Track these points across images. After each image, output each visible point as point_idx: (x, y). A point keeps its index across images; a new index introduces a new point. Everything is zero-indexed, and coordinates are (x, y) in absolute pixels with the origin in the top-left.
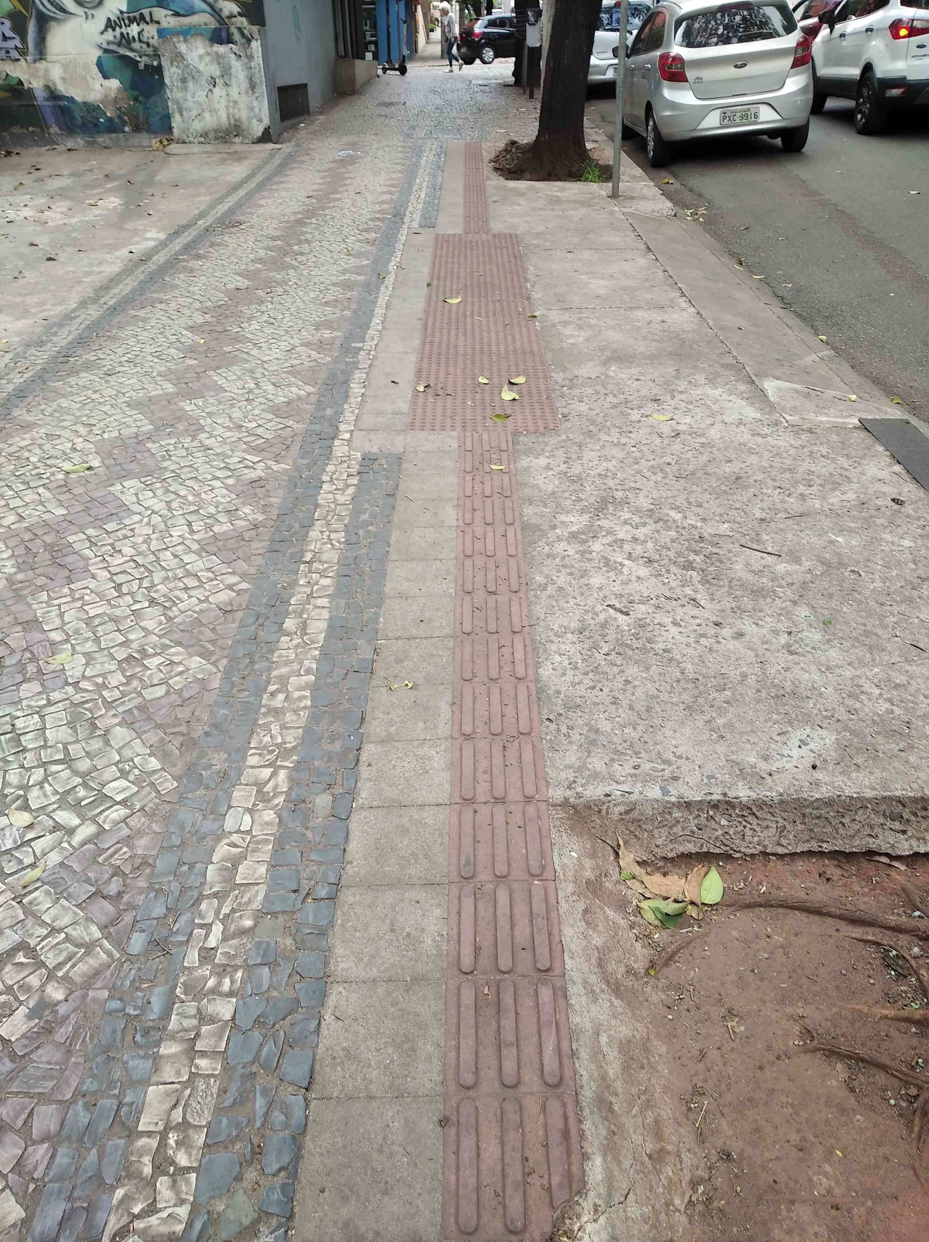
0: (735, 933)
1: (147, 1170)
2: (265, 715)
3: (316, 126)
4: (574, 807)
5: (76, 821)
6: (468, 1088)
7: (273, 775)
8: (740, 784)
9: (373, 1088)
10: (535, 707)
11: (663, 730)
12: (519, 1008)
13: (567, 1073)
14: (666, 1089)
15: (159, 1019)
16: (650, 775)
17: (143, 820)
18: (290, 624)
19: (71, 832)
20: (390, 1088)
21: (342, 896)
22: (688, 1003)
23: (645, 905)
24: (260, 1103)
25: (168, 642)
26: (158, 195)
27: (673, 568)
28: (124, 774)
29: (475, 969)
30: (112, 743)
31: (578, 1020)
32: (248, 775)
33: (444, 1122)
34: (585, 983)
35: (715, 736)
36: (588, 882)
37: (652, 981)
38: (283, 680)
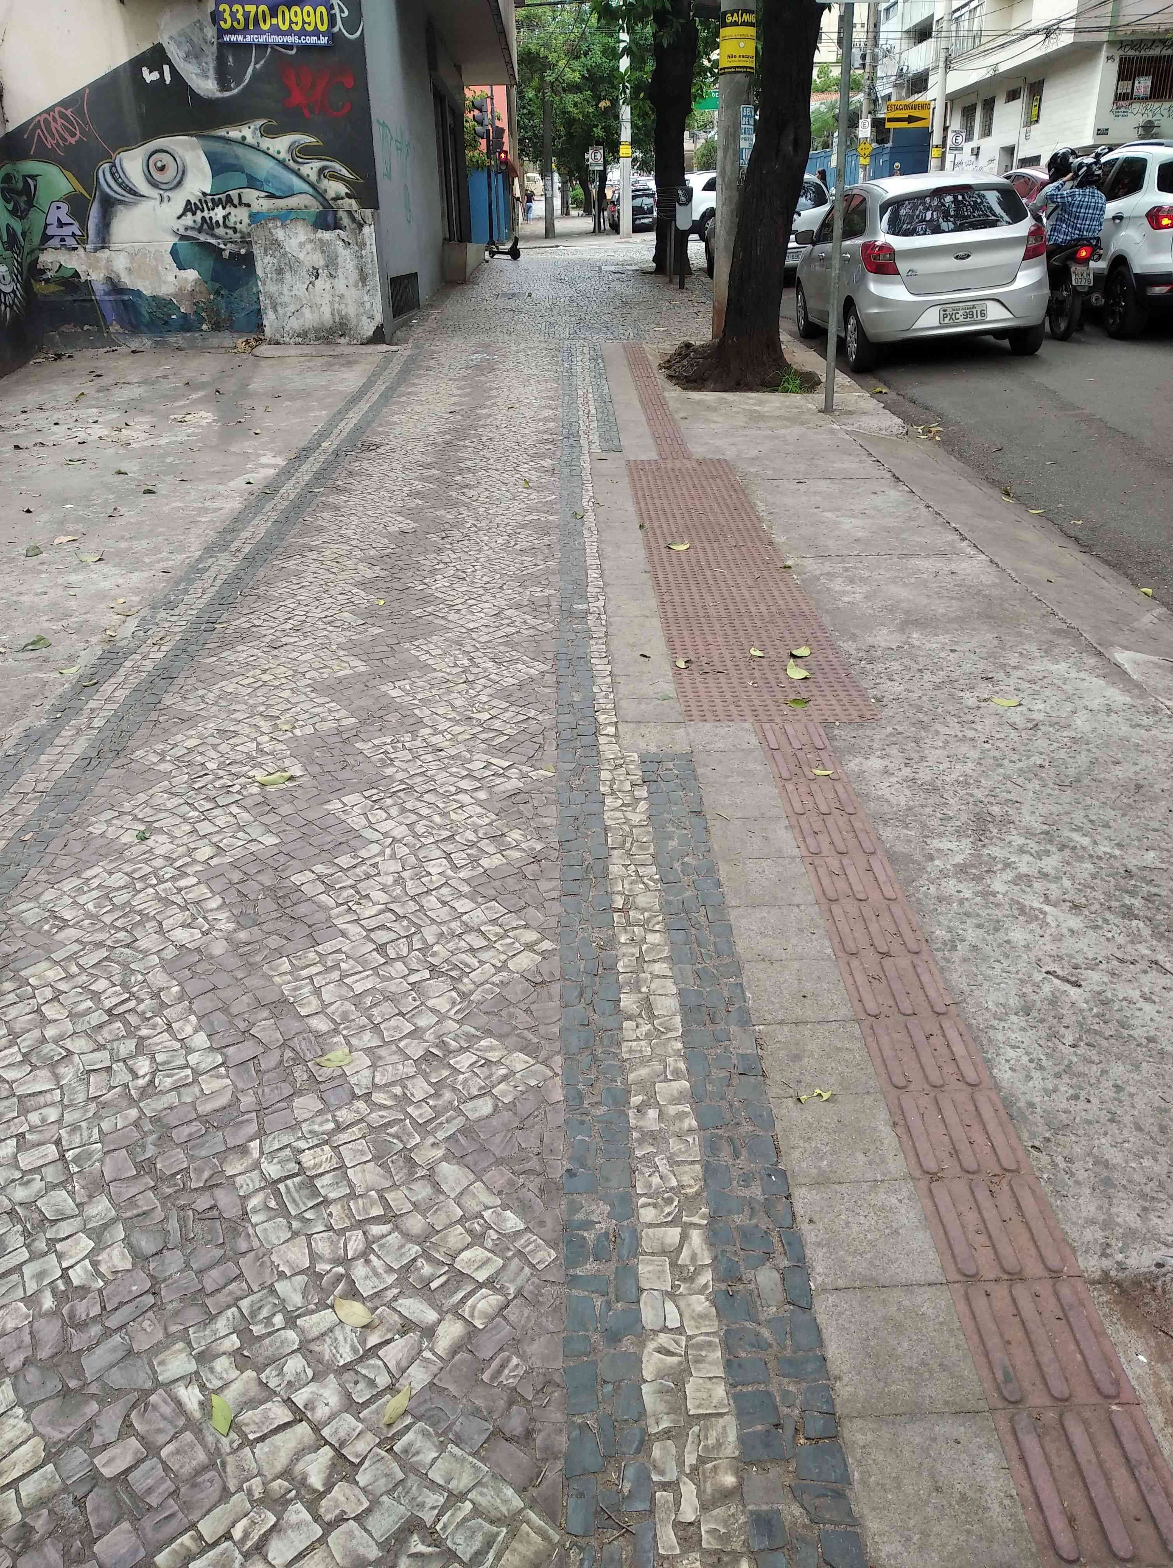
2: (641, 1141)
3: (431, 323)
4: (1118, 1284)
5: (431, 1316)
7: (684, 1238)
10: (1010, 1129)
17: (526, 1312)
18: (628, 1001)
19: (429, 1332)
21: (846, 1433)
25: (473, 1031)
26: (260, 409)
27: (1108, 916)
28: (477, 1239)
29: (1080, 1553)
30: (444, 1187)
32: (649, 1239)
38: (647, 1087)
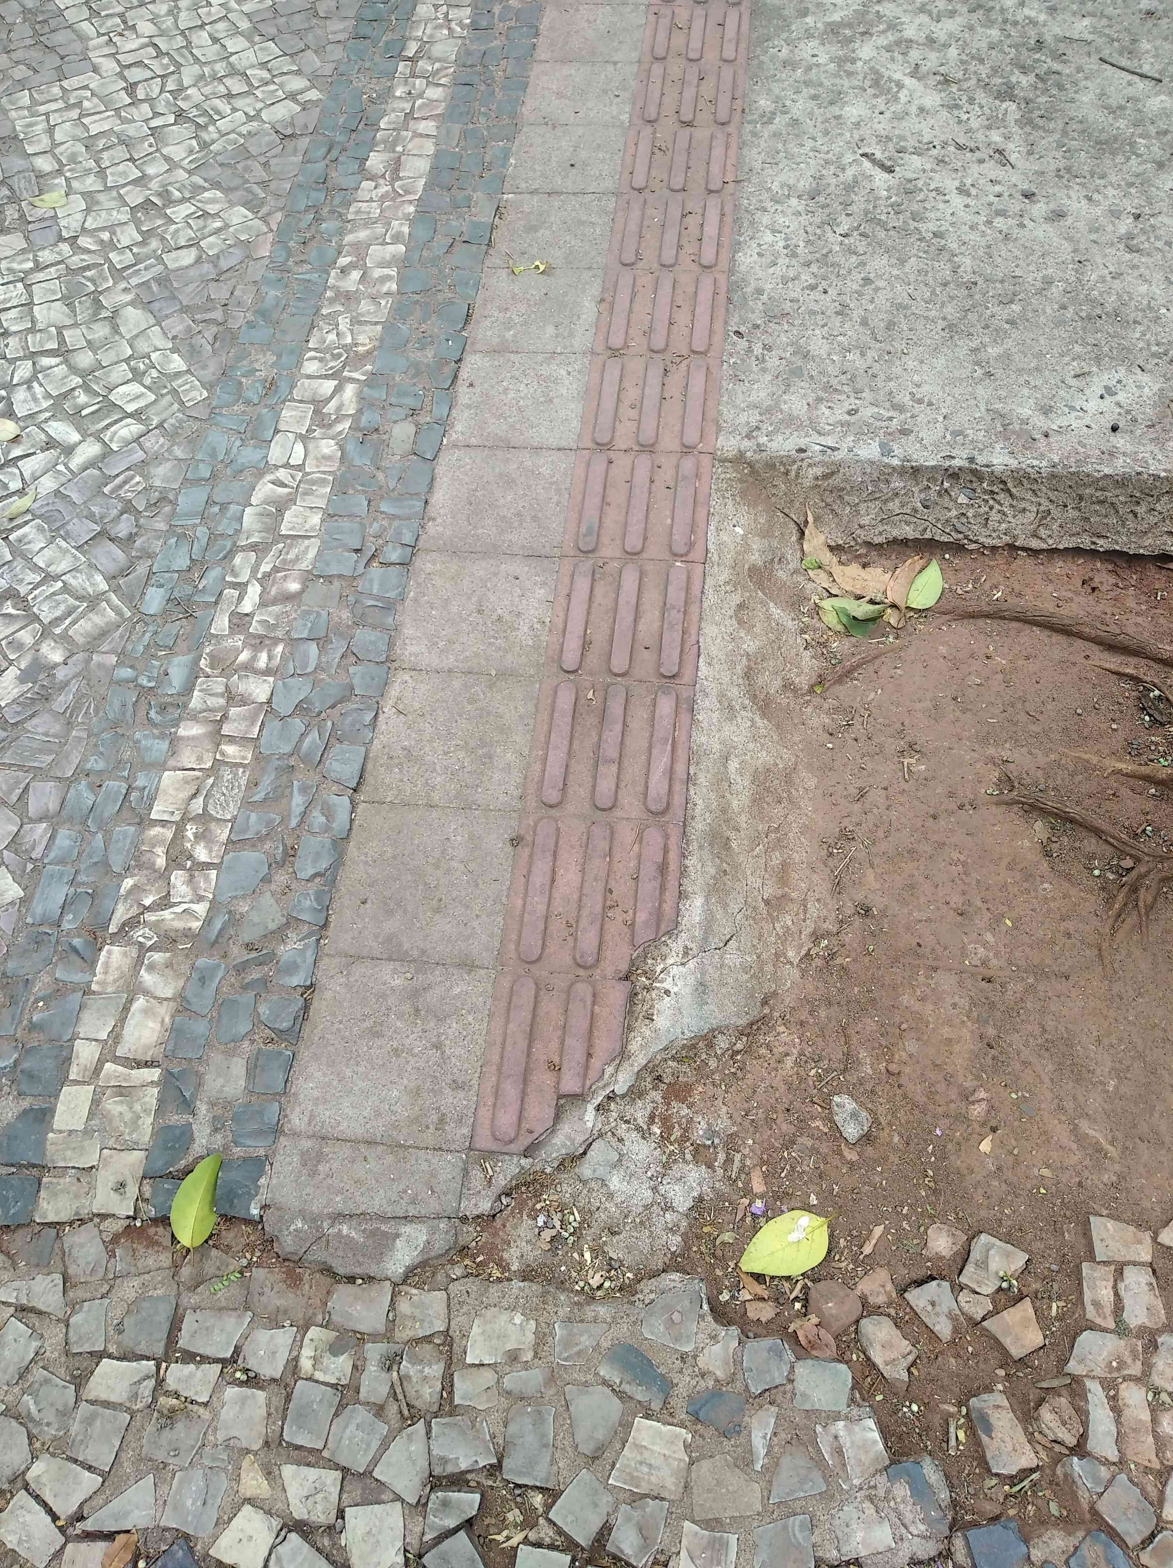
0: (943, 650)
1: (161, 862)
2: (332, 301)
4: (751, 465)
5: (75, 437)
6: (551, 806)
7: (338, 390)
8: (998, 447)
9: (436, 796)
10: (721, 313)
11: (904, 359)
12: (629, 719)
13: (678, 800)
14: (805, 829)
15: (179, 694)
16: (868, 425)
17: (162, 440)
18: (376, 161)
19: (69, 450)
20: (456, 798)
21: (418, 562)
22: (858, 729)
23: (827, 604)
24: (298, 801)
25: (201, 182)
27: (981, 96)
28: (137, 376)
29: (580, 667)
30: (123, 329)
31: (703, 739)
32: (303, 388)
33: (516, 842)
34: (722, 695)
35: (980, 372)
36: (753, 570)
37: (817, 700)
38: (360, 250)
